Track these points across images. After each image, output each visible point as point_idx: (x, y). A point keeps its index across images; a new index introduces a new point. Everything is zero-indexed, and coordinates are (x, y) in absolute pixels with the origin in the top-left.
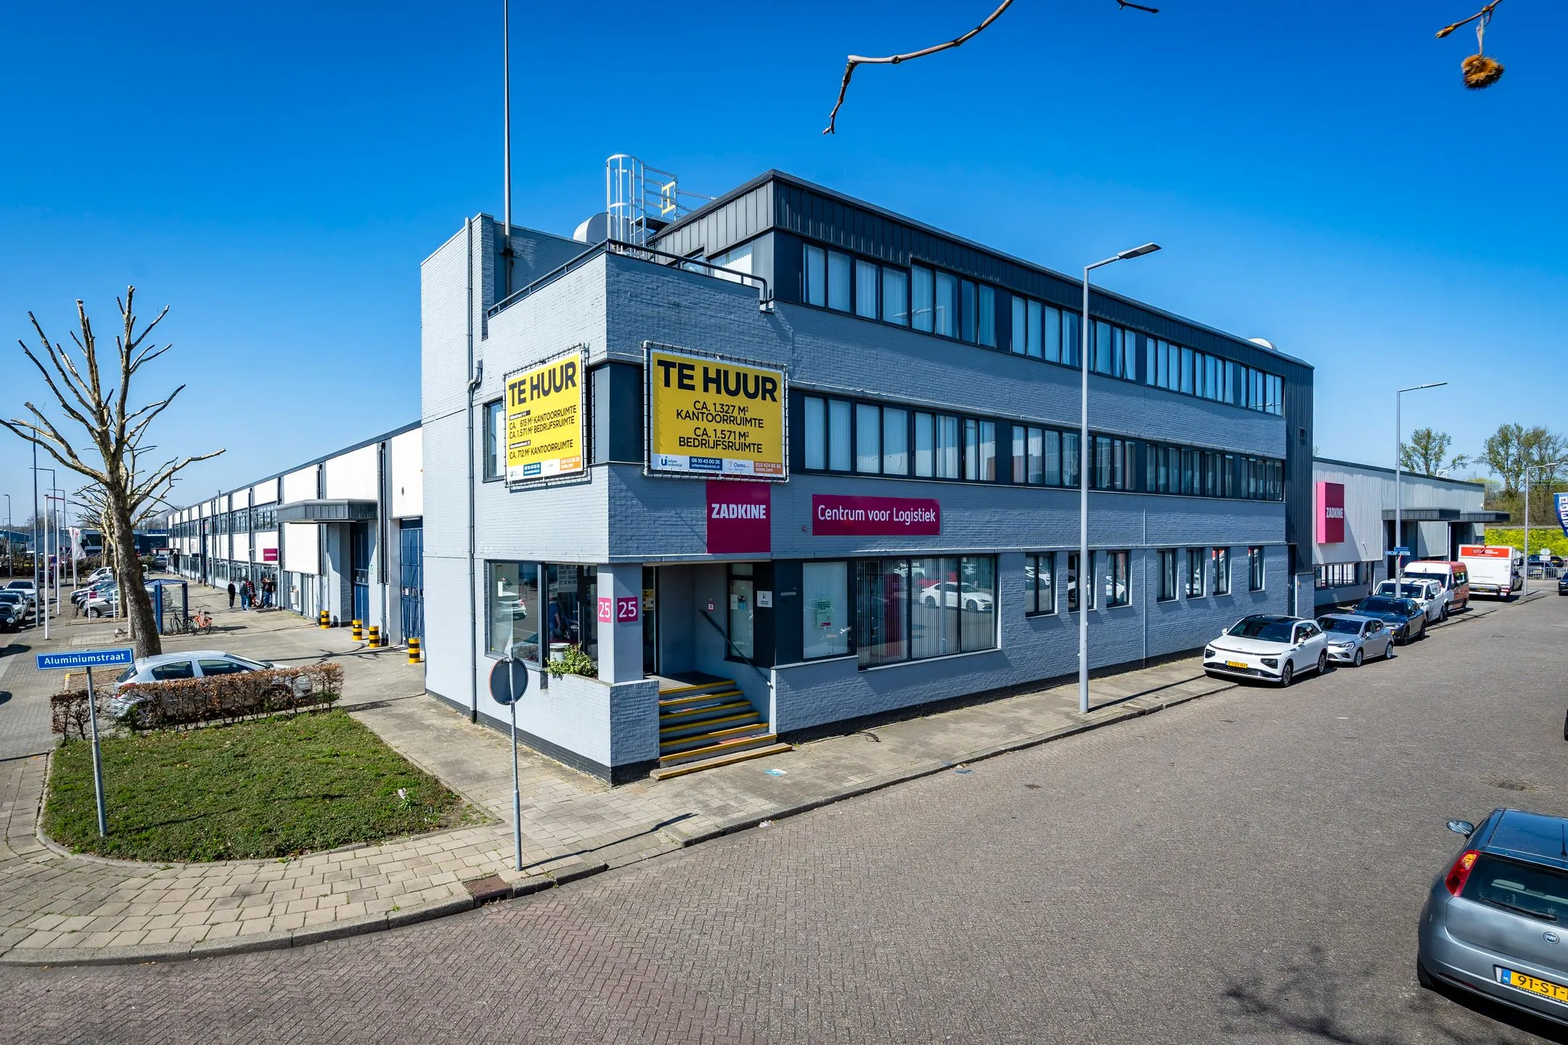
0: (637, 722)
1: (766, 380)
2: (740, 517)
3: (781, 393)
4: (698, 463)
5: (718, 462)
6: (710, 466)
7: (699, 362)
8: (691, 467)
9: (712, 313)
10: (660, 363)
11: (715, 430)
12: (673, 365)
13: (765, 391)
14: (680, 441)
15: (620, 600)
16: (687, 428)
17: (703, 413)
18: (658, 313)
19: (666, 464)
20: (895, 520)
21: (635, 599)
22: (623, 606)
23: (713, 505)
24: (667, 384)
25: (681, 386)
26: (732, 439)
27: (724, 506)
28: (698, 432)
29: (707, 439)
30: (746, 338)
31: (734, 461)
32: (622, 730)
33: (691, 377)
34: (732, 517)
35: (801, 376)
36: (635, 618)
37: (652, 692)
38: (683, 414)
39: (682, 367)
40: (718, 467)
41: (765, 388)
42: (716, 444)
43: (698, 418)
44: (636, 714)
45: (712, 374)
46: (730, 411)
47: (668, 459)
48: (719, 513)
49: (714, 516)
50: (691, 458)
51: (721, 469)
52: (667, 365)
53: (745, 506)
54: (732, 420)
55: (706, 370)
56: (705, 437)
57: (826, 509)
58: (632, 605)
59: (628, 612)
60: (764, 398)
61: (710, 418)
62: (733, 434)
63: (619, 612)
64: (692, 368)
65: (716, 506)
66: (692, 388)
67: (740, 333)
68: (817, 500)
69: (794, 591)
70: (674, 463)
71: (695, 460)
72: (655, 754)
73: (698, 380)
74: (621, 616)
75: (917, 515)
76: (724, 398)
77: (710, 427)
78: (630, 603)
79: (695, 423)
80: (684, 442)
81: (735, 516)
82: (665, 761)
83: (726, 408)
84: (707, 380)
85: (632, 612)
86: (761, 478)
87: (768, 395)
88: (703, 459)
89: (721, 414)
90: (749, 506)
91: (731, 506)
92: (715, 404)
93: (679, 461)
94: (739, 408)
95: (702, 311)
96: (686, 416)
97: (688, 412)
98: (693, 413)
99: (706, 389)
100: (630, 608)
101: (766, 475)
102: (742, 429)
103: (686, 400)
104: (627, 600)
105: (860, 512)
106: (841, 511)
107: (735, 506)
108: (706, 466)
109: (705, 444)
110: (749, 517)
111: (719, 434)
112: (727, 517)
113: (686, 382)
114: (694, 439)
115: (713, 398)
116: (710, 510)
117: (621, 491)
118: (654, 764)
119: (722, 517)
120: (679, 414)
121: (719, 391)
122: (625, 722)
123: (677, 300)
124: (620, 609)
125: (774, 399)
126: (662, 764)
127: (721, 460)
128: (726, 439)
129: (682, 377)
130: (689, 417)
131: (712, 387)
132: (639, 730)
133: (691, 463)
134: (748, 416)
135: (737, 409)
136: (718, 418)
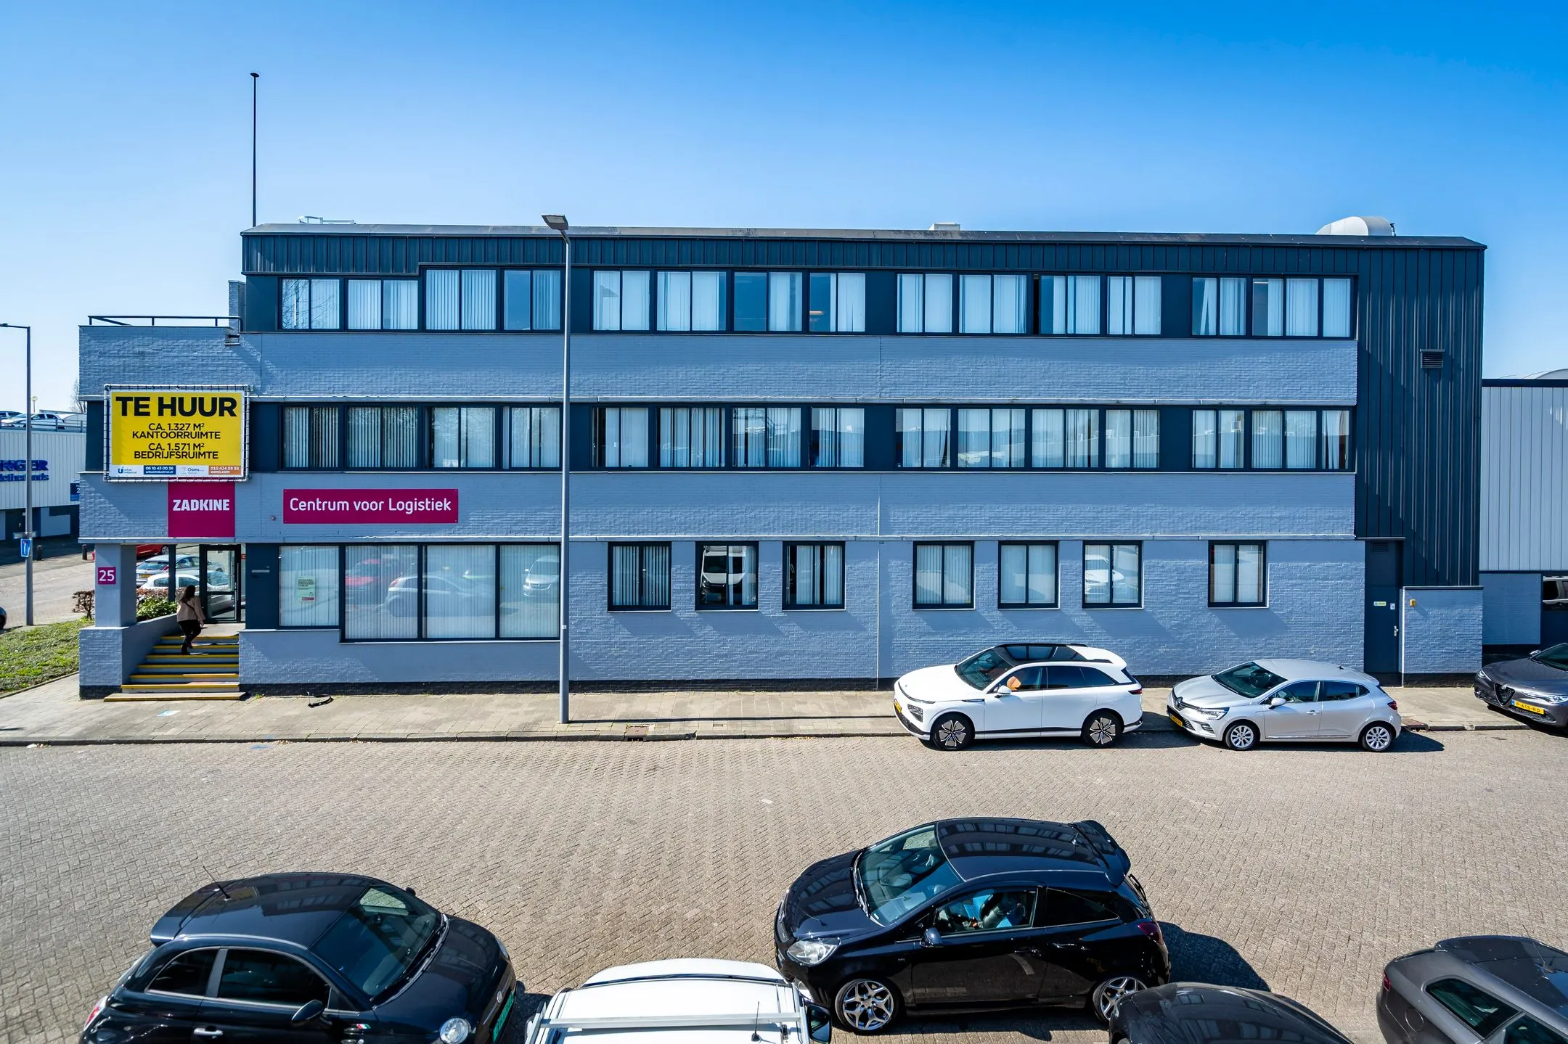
0: (102, 657)
1: (223, 400)
2: (202, 509)
3: (240, 410)
4: (151, 470)
5: (172, 468)
6: (164, 472)
7: (154, 395)
8: (145, 473)
9: (176, 354)
10: (118, 399)
11: (169, 444)
12: (130, 399)
13: (222, 409)
14: (136, 455)
15: (100, 569)
16: (143, 445)
17: (157, 432)
18: (124, 362)
19: (122, 472)
20: (391, 509)
21: (114, 569)
22: (103, 573)
23: (175, 501)
24: (124, 413)
25: (137, 413)
26: (186, 449)
27: (186, 502)
28: (152, 447)
29: (161, 451)
30: (211, 368)
31: (188, 467)
32: (90, 661)
33: (147, 406)
34: (193, 509)
35: (271, 391)
36: (114, 582)
37: (116, 637)
38: (139, 435)
39: (138, 399)
40: (172, 472)
41: (224, 406)
42: (170, 455)
43: (152, 437)
44: (102, 651)
45: (167, 402)
46: (185, 428)
47: (124, 469)
48: (180, 506)
49: (176, 509)
50: (145, 467)
51: (174, 473)
52: (124, 400)
53: (207, 501)
54: (189, 435)
55: (161, 400)
56: (159, 450)
57: (299, 501)
58: (110, 573)
59: (107, 577)
60: (222, 414)
61: (164, 435)
62: (187, 446)
63: (99, 578)
64: (148, 399)
65: (178, 502)
66: (148, 414)
67: (203, 366)
68: (288, 494)
69: (268, 569)
70: (129, 471)
71: (149, 468)
72: (118, 681)
73: (153, 406)
74: (101, 580)
75: (424, 505)
76: (179, 418)
77: (164, 443)
78: (109, 571)
79: (150, 440)
80: (139, 455)
81: (197, 509)
82: (127, 688)
83: (180, 427)
84: (162, 407)
85: (111, 578)
86: (217, 478)
87: (226, 412)
88: (157, 467)
89: (176, 432)
90: (211, 501)
91: (193, 501)
92: (169, 424)
93: (135, 470)
94: (195, 425)
95: (165, 354)
96: (141, 436)
97: (143, 432)
98: (148, 433)
99: (161, 413)
100: (109, 575)
101: (222, 476)
102: (197, 441)
103: (142, 424)
104: (106, 569)
105: (343, 503)
106: (318, 502)
107: (197, 501)
108: (159, 472)
109: (159, 456)
110: (211, 509)
111: (173, 447)
112: (188, 509)
113: (141, 410)
114: (149, 452)
115: (168, 419)
116: (171, 505)
117: (90, 493)
118: (117, 689)
119: (183, 509)
120: (134, 435)
121: (173, 414)
122: (92, 656)
123: (141, 349)
124: (100, 575)
125: (233, 414)
126: (123, 690)
127: (175, 467)
128: (180, 450)
129: (137, 407)
130: (144, 436)
131: (167, 412)
132: (106, 663)
133: (145, 470)
134: (204, 430)
135: (192, 426)
136: (172, 435)
